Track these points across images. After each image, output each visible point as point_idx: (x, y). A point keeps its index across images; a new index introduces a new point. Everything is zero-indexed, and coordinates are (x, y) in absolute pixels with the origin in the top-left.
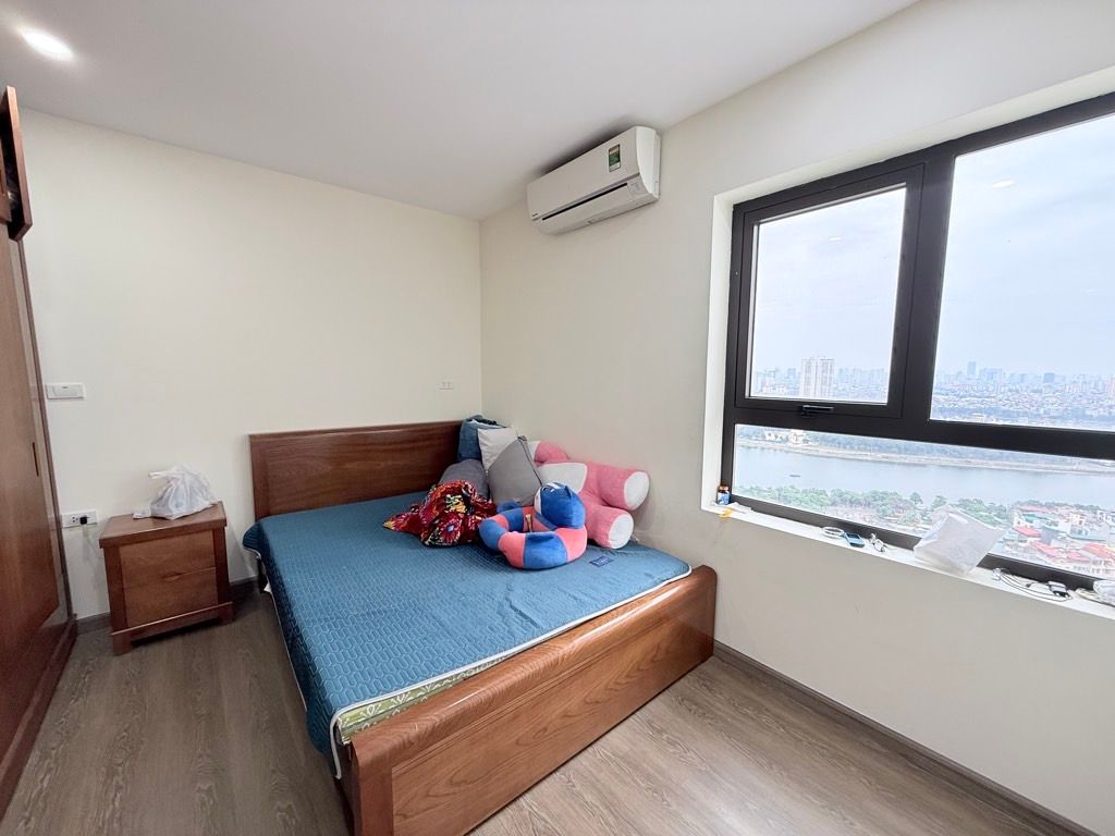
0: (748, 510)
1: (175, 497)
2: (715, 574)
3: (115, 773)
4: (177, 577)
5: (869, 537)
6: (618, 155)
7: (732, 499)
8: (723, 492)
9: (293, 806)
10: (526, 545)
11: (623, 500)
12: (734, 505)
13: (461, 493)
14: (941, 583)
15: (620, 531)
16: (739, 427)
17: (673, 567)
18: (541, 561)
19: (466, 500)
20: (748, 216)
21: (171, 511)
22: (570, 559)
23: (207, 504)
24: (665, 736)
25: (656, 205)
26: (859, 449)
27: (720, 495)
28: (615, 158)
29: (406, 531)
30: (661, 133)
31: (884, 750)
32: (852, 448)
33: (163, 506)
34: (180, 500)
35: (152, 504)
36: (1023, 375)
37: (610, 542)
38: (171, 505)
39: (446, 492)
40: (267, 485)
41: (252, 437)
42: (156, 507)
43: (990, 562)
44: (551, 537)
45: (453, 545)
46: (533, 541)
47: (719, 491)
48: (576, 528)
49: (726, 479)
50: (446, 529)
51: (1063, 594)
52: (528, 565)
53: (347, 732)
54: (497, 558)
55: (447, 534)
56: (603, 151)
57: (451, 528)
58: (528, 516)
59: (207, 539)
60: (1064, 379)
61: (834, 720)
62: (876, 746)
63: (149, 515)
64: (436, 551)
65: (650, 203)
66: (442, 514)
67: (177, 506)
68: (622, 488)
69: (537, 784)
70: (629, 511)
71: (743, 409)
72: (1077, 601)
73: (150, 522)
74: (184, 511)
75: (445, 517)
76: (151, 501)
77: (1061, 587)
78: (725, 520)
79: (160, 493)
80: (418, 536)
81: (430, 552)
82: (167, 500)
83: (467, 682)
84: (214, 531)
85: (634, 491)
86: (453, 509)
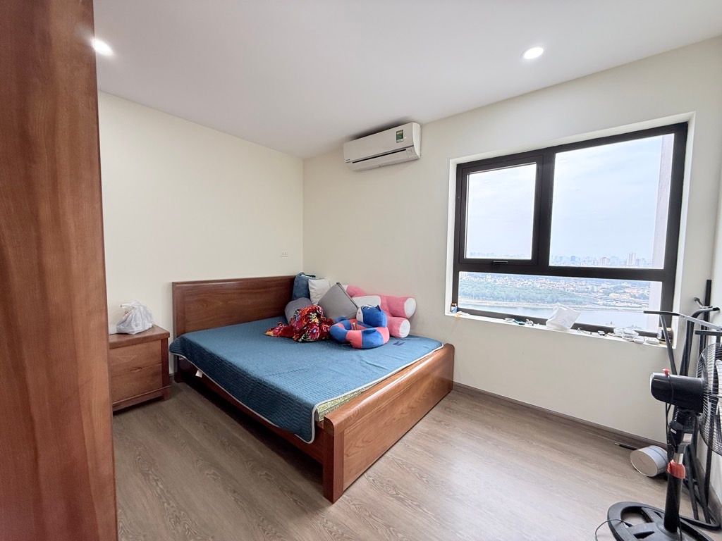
0: (467, 314)
1: (135, 320)
2: (453, 346)
3: (148, 475)
4: (138, 370)
5: (525, 321)
6: (402, 135)
7: (458, 310)
8: (454, 306)
9: (268, 473)
10: (363, 336)
11: (404, 313)
12: (460, 312)
13: (316, 312)
14: (559, 335)
15: (404, 329)
16: (461, 273)
17: (434, 344)
18: (372, 343)
19: (318, 316)
20: (464, 170)
21: (133, 329)
22: (384, 342)
23: (150, 325)
24: (443, 423)
25: (417, 162)
26: (483, 299)
27: (453, 308)
28: (400, 136)
29: (281, 336)
30: (422, 126)
31: (537, 417)
32: (479, 299)
33: (128, 326)
34: (138, 322)
35: (118, 325)
36: (561, 257)
37: (401, 334)
38: (133, 325)
39: (309, 311)
40: (184, 314)
41: (174, 284)
42: (121, 327)
43: (576, 326)
44: (375, 331)
45: (316, 341)
46: (366, 333)
47: (452, 306)
48: (384, 327)
49: (455, 300)
50: (312, 332)
51: (604, 335)
52: (364, 346)
53: (321, 414)
54: (345, 344)
55: (313, 334)
56: (394, 131)
57: (315, 331)
58: (354, 324)
59: (157, 346)
60: (579, 259)
61: (513, 409)
62: (533, 416)
63: (116, 332)
64: (306, 344)
65: (416, 159)
66: (308, 324)
67: (136, 326)
68: (403, 306)
69: (391, 447)
70: (407, 318)
71: (463, 264)
72: (609, 337)
73: (116, 336)
74: (140, 329)
75: (311, 325)
76: (116, 323)
77: (603, 333)
78: (458, 319)
79: (124, 318)
80: (291, 338)
81: (303, 344)
82: (130, 321)
83: (363, 394)
84: (162, 340)
85: (409, 308)
86: (313, 321)
